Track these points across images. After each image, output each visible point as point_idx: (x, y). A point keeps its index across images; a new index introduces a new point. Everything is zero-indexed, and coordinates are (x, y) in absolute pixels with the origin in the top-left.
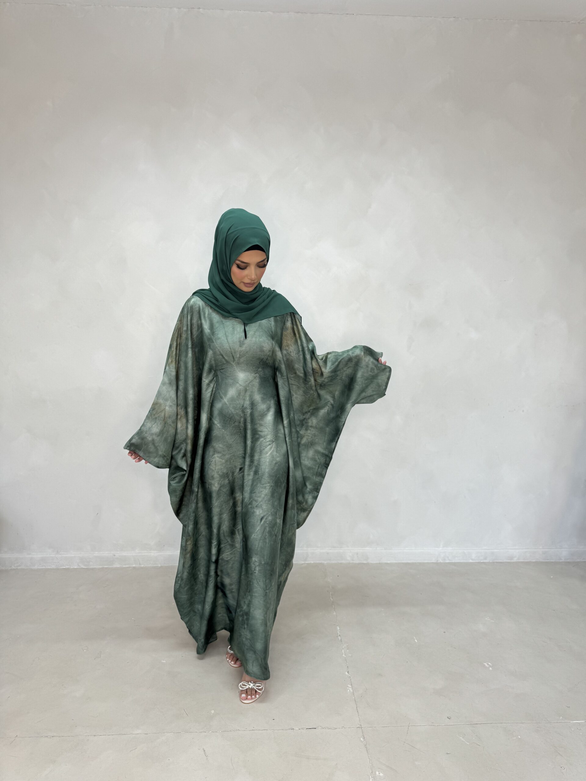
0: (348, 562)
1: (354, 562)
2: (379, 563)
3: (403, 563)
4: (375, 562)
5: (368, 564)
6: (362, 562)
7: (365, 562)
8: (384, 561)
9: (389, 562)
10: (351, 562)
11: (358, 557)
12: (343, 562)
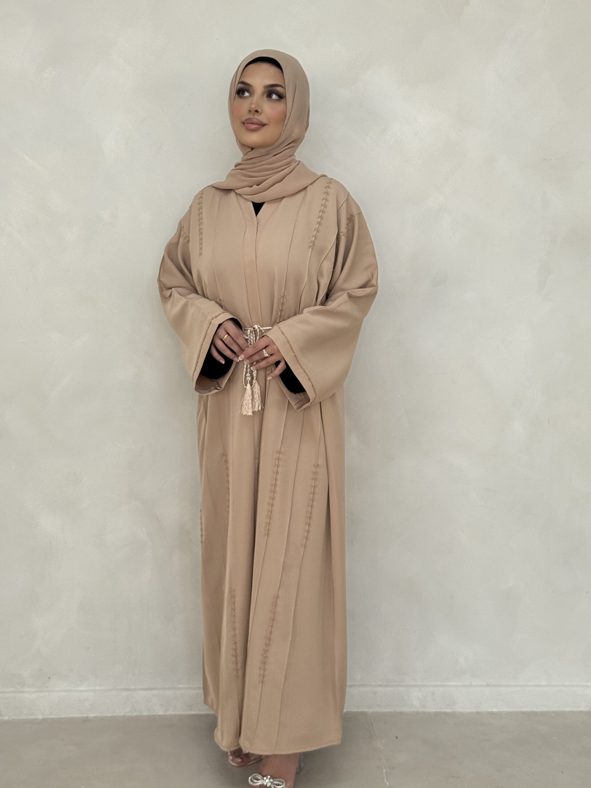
0: (415, 710)
1: (428, 710)
2: (477, 713)
3: (523, 713)
4: (468, 711)
5: (453, 715)
6: (442, 710)
7: (448, 710)
8: (487, 708)
9: (495, 710)
10: (421, 710)
11: (434, 700)
12: (405, 709)
